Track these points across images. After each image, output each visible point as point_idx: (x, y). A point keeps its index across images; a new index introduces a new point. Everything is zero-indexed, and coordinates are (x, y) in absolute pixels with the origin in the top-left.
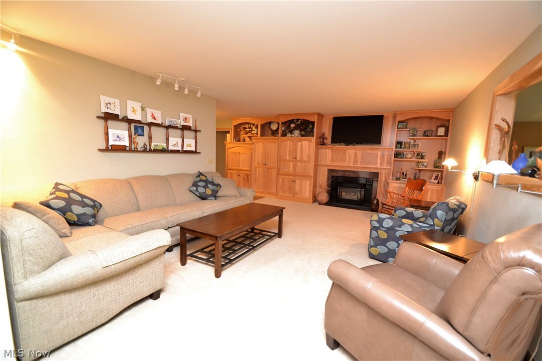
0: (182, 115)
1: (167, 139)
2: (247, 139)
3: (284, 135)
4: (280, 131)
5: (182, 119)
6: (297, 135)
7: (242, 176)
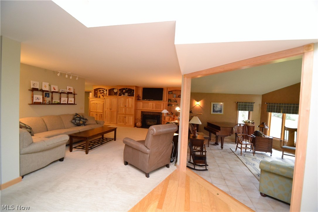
0: (68, 87)
1: (60, 99)
2: (101, 96)
3: (120, 95)
4: (118, 93)
5: (68, 89)
6: (126, 95)
7: (98, 115)
